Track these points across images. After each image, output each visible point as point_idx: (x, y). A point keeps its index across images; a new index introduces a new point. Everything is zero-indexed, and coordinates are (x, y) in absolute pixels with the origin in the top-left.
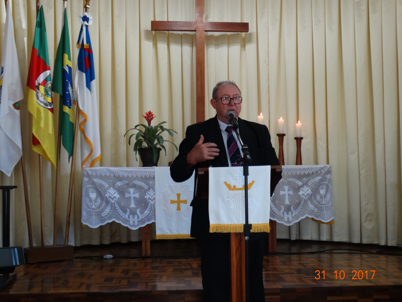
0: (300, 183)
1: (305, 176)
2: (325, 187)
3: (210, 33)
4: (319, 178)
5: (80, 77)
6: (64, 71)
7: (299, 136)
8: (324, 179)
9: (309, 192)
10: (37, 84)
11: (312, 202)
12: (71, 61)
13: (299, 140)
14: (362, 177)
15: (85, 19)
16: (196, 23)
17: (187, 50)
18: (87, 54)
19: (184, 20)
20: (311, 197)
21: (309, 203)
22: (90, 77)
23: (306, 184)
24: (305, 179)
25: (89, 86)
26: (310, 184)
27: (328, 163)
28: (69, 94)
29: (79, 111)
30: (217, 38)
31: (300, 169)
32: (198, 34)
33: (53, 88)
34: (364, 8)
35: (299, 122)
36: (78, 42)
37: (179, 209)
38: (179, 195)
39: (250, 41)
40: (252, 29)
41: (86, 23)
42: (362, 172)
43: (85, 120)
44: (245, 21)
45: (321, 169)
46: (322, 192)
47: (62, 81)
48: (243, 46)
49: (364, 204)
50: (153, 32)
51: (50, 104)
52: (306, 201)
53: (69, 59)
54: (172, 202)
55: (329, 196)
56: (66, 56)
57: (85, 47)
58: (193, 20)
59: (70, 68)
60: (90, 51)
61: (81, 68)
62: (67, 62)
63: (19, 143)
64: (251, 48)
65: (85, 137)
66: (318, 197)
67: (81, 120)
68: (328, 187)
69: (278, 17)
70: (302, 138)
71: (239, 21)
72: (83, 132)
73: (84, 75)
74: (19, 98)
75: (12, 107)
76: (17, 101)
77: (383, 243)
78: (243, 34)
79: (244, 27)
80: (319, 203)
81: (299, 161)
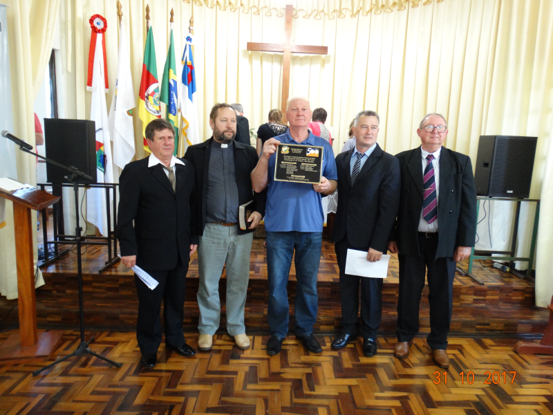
3: (295, 54)
5: (184, 89)
6: (170, 84)
10: (146, 94)
12: (177, 76)
15: (189, 39)
16: (284, 45)
17: (277, 67)
18: (190, 70)
22: (192, 90)
25: (190, 97)
28: (174, 104)
29: (182, 119)
30: (301, 59)
32: (285, 55)
33: (161, 99)
36: (183, 60)
39: (328, 61)
40: (330, 51)
41: (189, 42)
43: (187, 126)
44: (325, 45)
47: (169, 92)
48: (323, 65)
50: (250, 52)
51: (158, 112)
53: (175, 73)
56: (171, 71)
57: (188, 64)
59: (175, 82)
60: (192, 67)
61: (184, 81)
62: (172, 76)
63: (132, 144)
64: (329, 66)
65: (187, 140)
67: (184, 126)
71: (320, 45)
72: (186, 135)
73: (187, 87)
74: (132, 106)
75: (126, 114)
76: (130, 109)
78: (323, 56)
79: (324, 50)
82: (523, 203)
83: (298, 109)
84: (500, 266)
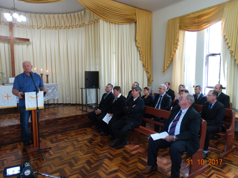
0: (48, 89)
1: (50, 87)
2: (56, 89)
4: (54, 87)
7: (47, 74)
8: (55, 87)
9: (51, 91)
11: (52, 94)
13: (47, 76)
14: (66, 86)
16: (10, 37)
17: (7, 45)
19: (5, 35)
20: (52, 93)
21: (51, 94)
23: (50, 89)
24: (50, 88)
26: (51, 89)
27: (56, 83)
30: (18, 42)
31: (48, 85)
32: (11, 41)
34: (66, 39)
35: (47, 70)
37: (8, 98)
38: (8, 94)
39: (30, 44)
40: (31, 40)
42: (66, 84)
44: (28, 38)
45: (54, 85)
46: (55, 91)
48: (28, 45)
49: (67, 93)
52: (50, 94)
54: (5, 97)
55: (57, 92)
58: (8, 36)
64: (30, 46)
66: (54, 92)
68: (57, 89)
69: (39, 38)
70: (48, 75)
71: (26, 38)
77: (72, 103)
78: (28, 42)
79: (28, 40)
80: (54, 94)
81: (47, 82)
82: (98, 89)
83: (26, 66)
84: (94, 108)
